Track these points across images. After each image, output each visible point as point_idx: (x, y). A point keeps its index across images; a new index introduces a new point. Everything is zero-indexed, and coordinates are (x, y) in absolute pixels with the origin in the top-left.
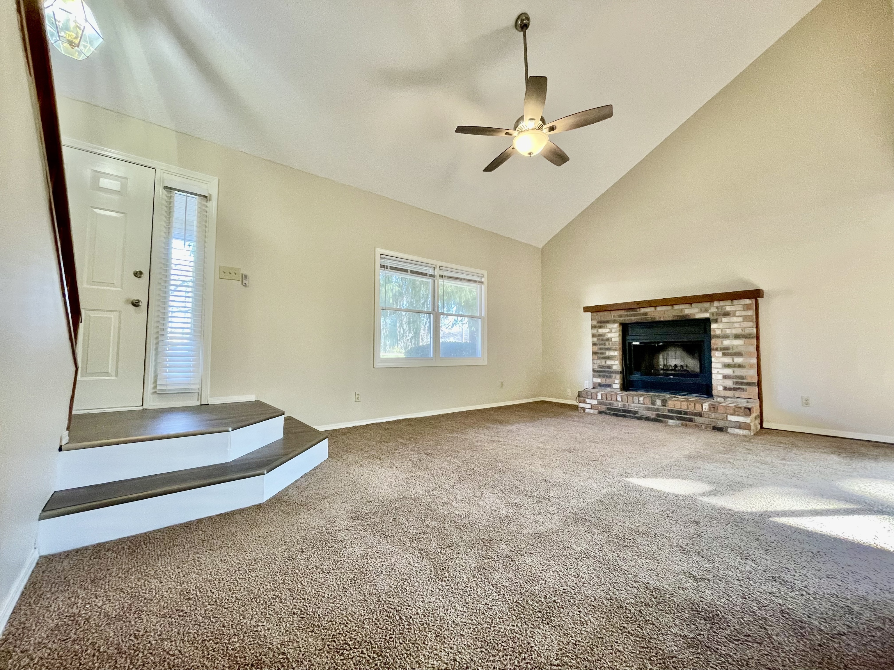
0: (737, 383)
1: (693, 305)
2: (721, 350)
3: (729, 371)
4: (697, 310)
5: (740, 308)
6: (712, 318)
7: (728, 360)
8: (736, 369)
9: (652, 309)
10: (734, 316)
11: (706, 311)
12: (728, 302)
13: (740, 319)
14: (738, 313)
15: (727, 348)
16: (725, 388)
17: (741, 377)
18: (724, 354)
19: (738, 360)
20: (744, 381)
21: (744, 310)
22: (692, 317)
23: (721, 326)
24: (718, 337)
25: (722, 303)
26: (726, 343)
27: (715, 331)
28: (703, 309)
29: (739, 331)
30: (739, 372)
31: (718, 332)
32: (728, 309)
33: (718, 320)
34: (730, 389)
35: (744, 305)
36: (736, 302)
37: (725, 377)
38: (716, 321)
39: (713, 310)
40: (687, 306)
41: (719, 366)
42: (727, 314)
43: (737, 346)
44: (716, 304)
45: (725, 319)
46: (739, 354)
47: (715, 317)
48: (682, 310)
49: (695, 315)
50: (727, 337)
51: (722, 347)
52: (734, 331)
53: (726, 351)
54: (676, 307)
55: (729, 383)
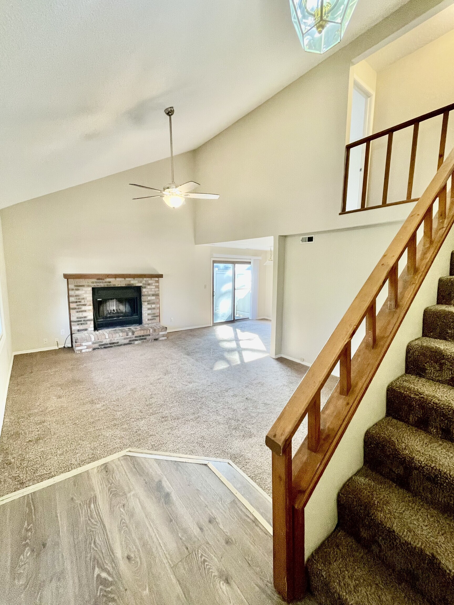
0: (153, 317)
1: (135, 279)
2: (147, 301)
3: (150, 312)
4: (136, 282)
5: (154, 282)
6: (143, 286)
7: (149, 306)
8: (153, 310)
9: (114, 279)
10: (152, 285)
11: (141, 282)
12: (150, 279)
13: (154, 287)
14: (153, 284)
15: (149, 301)
16: (148, 320)
17: (154, 314)
18: (148, 304)
19: (153, 306)
20: (155, 315)
21: (156, 283)
22: (135, 285)
23: (147, 290)
24: (146, 295)
25: (147, 279)
26: (149, 298)
27: (144, 293)
28: (139, 281)
29: (154, 293)
30: (154, 311)
31: (146, 293)
32: (150, 282)
33: (146, 287)
34: (150, 320)
35: (156, 280)
36: (153, 279)
37: (148, 314)
38: (145, 287)
39: (144, 282)
40: (132, 279)
41: (146, 309)
42: (149, 284)
43: (153, 300)
44: (145, 279)
45: (148, 287)
46: (154, 303)
47: (145, 286)
48: (130, 281)
49: (136, 284)
50: (149, 295)
51: (147, 300)
52: (152, 293)
53: (149, 302)
54: (127, 279)
55: (150, 317)
